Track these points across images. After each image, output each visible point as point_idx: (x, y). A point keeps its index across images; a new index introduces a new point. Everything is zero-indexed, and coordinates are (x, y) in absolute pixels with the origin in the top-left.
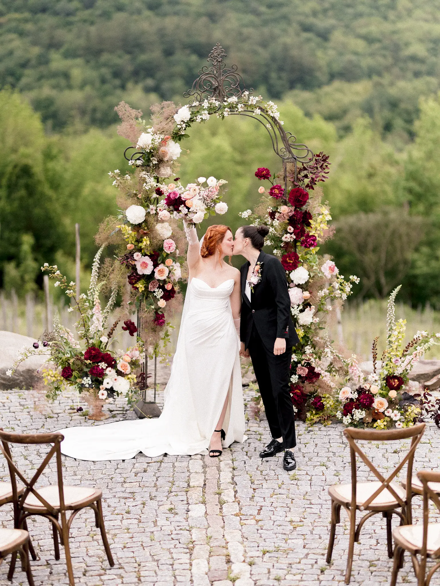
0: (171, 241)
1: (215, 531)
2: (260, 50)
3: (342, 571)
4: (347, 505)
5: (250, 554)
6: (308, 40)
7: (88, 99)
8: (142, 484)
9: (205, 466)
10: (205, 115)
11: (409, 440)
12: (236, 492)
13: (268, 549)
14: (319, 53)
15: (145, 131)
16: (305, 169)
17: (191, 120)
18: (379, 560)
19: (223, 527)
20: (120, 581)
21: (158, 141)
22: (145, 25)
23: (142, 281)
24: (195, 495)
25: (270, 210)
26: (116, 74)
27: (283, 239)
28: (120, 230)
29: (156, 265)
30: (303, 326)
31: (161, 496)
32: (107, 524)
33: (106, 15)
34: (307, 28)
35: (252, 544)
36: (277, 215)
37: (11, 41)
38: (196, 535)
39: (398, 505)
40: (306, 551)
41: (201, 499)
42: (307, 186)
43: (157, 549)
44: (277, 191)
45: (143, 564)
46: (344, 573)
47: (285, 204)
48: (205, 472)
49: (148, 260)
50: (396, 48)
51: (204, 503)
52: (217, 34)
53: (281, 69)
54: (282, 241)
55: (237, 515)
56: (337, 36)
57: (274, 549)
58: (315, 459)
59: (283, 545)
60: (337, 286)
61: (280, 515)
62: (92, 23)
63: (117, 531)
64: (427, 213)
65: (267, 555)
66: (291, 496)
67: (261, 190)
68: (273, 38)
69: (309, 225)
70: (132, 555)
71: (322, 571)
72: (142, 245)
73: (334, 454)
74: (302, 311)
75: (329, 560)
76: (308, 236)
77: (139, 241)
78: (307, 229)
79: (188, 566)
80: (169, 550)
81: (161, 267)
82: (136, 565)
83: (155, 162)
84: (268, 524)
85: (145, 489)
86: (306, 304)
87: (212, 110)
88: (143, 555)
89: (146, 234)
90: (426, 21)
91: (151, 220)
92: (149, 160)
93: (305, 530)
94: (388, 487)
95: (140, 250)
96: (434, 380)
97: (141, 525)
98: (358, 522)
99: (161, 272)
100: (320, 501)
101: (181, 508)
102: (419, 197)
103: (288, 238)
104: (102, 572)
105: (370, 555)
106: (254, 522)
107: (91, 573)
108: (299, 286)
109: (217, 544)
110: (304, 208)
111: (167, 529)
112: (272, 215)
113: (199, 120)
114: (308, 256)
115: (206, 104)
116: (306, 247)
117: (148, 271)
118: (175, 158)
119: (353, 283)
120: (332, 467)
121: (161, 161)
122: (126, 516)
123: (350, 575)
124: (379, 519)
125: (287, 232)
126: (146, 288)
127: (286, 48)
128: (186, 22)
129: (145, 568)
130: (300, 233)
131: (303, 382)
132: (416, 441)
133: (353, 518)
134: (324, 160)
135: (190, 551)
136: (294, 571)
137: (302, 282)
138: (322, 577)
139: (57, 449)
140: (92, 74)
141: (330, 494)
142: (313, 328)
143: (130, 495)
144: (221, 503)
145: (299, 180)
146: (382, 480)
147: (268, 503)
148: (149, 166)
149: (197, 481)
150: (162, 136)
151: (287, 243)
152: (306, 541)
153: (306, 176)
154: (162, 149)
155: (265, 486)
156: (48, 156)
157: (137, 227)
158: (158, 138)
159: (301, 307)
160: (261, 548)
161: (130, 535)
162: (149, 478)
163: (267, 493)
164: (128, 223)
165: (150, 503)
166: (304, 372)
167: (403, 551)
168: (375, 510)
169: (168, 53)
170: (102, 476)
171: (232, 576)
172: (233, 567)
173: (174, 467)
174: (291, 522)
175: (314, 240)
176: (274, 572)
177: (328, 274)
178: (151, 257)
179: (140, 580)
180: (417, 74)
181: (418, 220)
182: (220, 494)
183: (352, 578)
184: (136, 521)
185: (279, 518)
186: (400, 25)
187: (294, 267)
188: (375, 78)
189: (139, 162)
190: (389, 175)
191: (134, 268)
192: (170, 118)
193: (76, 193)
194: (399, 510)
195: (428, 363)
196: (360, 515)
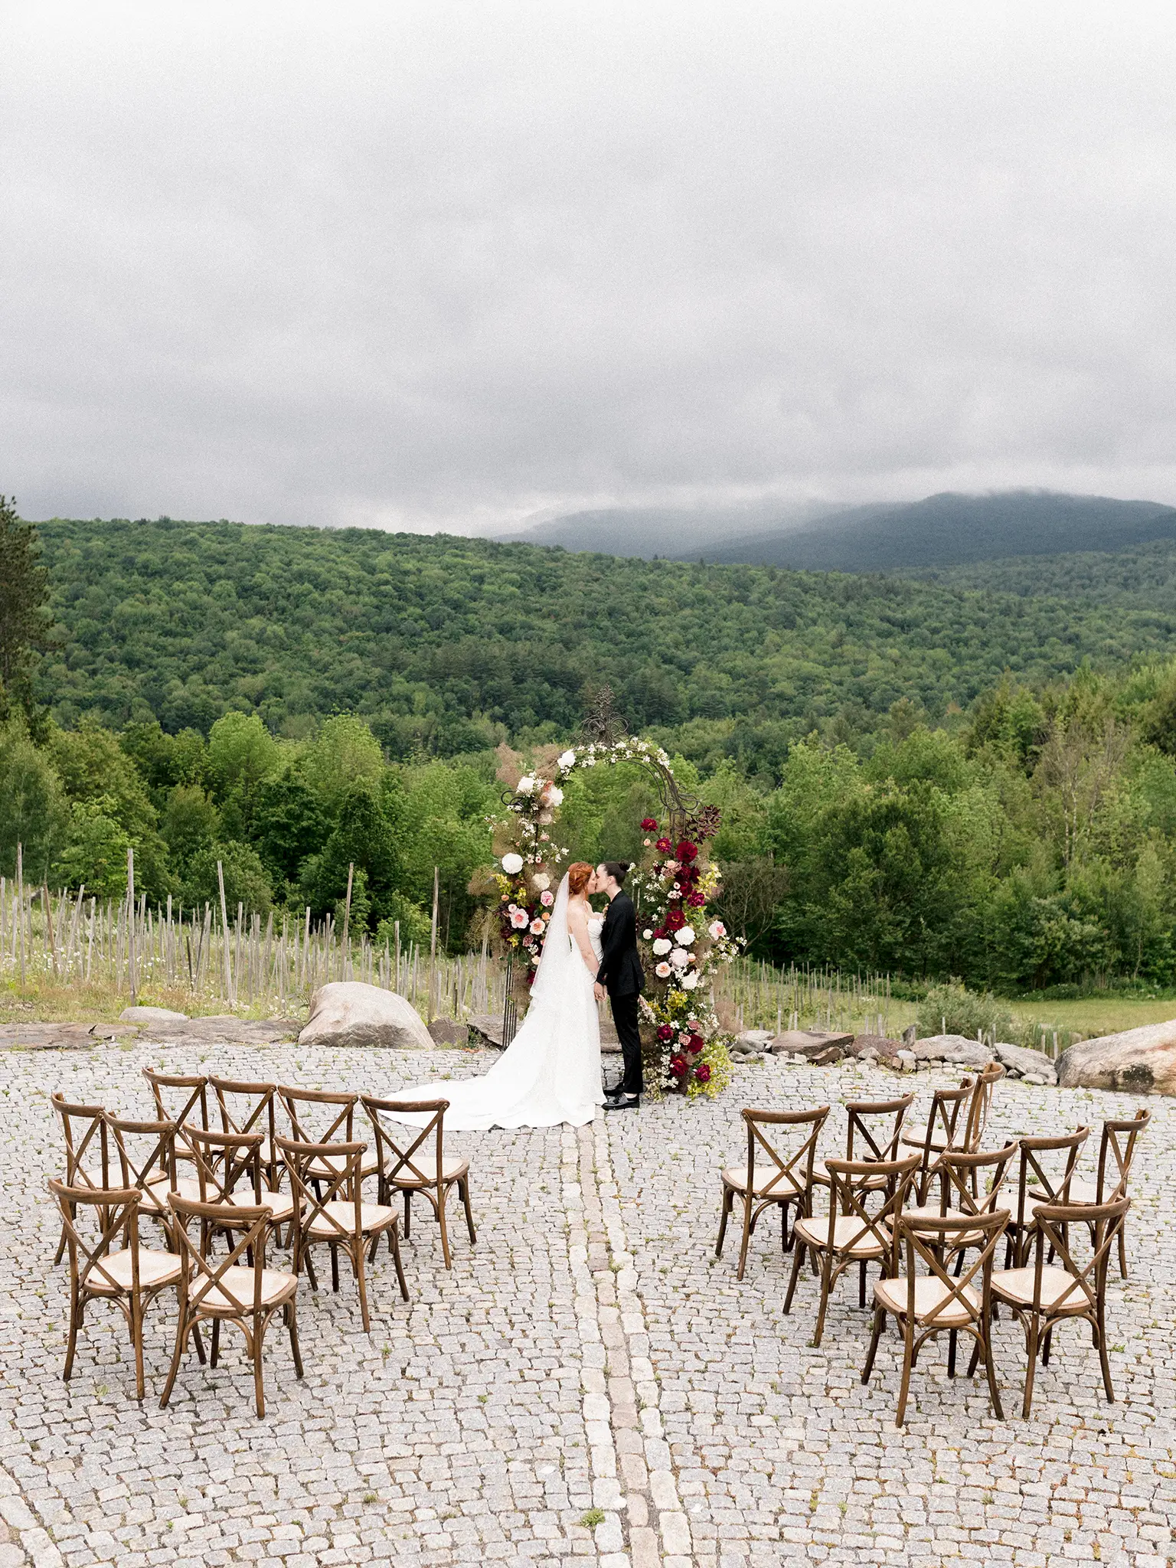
0: (549, 893)
1: (592, 1214)
2: (618, 681)
3: (733, 1265)
4: (742, 1193)
5: (632, 1242)
6: (669, 673)
7: (431, 725)
8: (510, 1158)
9: (578, 1141)
10: (592, 761)
11: (810, 1126)
12: (613, 1171)
13: (651, 1237)
14: (680, 687)
15: (527, 775)
16: (694, 822)
17: (576, 765)
18: (772, 1254)
19: (601, 1210)
20: (491, 1267)
21: (540, 786)
22: (496, 651)
23: (516, 935)
24: (569, 1172)
25: (655, 864)
26: (461, 701)
27: (669, 895)
28: (495, 880)
29: (531, 919)
30: (687, 990)
31: (532, 1174)
32: (473, 1202)
33: (455, 637)
34: (668, 660)
35: (634, 1231)
36: (663, 869)
37: (353, 659)
38: (572, 1217)
39: (797, 1195)
40: (692, 1241)
41: (576, 1178)
42: (696, 840)
43: (530, 1233)
44: (664, 845)
45: (515, 1249)
46: (737, 1267)
47: (672, 859)
48: (578, 1148)
49: (523, 913)
50: (763, 685)
51: (579, 1182)
52: (572, 663)
53: (638, 702)
54: (667, 898)
55: (615, 1197)
56: (701, 669)
57: (657, 1237)
58: (698, 1137)
59: (667, 1232)
60: (723, 948)
61: (662, 1200)
62: (439, 645)
63: (485, 1211)
64: (793, 864)
65: (651, 1244)
66: (673, 1178)
67: (647, 842)
68: (631, 668)
69: (697, 882)
70: (503, 1238)
71: (712, 1264)
72: (518, 897)
73: (718, 1132)
74: (686, 974)
75: (718, 1252)
76: (695, 894)
77: (515, 892)
78: (695, 887)
79: (565, 1253)
80: (543, 1234)
81: (537, 920)
82: (508, 1250)
83: (535, 809)
84: (650, 1210)
85: (514, 1164)
86: (691, 967)
87: (598, 755)
88: (515, 1238)
89: (522, 885)
90: (795, 657)
91: (528, 870)
92: (529, 806)
93: (691, 1217)
94: (788, 1175)
95: (515, 901)
96: (823, 1054)
97: (511, 1204)
98: (753, 1212)
99: (537, 926)
100: (704, 1185)
101: (554, 1186)
102: (785, 846)
103: (673, 895)
104: (472, 1256)
105: (762, 1247)
106: (634, 1205)
107: (459, 1257)
108: (683, 947)
109: (596, 1229)
110: (692, 863)
111: (542, 1209)
112: (658, 870)
113: (584, 766)
114: (695, 916)
115: (592, 749)
116: (693, 905)
117: (523, 925)
118: (557, 805)
119: (740, 945)
120: (716, 1147)
121: (542, 808)
122: (494, 1193)
123: (743, 1270)
124: (775, 1210)
125: (673, 889)
126: (520, 943)
127: (645, 680)
128: (539, 649)
129: (519, 1254)
130: (686, 890)
131: (686, 1052)
132: (818, 1126)
133: (749, 1207)
134: (715, 814)
135: (567, 1235)
136: (681, 1263)
137: (687, 943)
138: (711, 1271)
139: (439, 1120)
140: (438, 700)
141: (723, 1178)
142: (697, 992)
143: (497, 1170)
144: (598, 1183)
145: (687, 833)
146: (782, 1166)
147: (648, 1185)
148: (528, 812)
149: (570, 1157)
150: (544, 781)
151: (672, 900)
152: (692, 1230)
153: (695, 830)
154: (544, 794)
155: (645, 1165)
156: (387, 786)
157: (512, 877)
158: (540, 783)
159: (685, 970)
160: (643, 1236)
161: (501, 1216)
162: (518, 1152)
163: (648, 1174)
164: (504, 873)
165: (519, 1179)
166: (686, 1040)
167: (806, 1245)
168: (773, 1199)
169: (519, 680)
170: (467, 1147)
171: (614, 1265)
172: (615, 1255)
173: (545, 1140)
174: (675, 1207)
175: (702, 898)
176: (659, 1264)
177: (715, 936)
178: (527, 909)
179: (513, 1267)
180: (784, 714)
181: (784, 870)
182: (596, 1173)
183: (745, 1274)
184: (506, 1200)
185: (661, 1202)
186: (767, 661)
187: (680, 926)
188: (740, 716)
189: (518, 808)
190: (753, 820)
191: (508, 921)
192: (553, 762)
193: (414, 828)
194: (797, 1199)
195: (815, 1035)
196: (756, 1204)
